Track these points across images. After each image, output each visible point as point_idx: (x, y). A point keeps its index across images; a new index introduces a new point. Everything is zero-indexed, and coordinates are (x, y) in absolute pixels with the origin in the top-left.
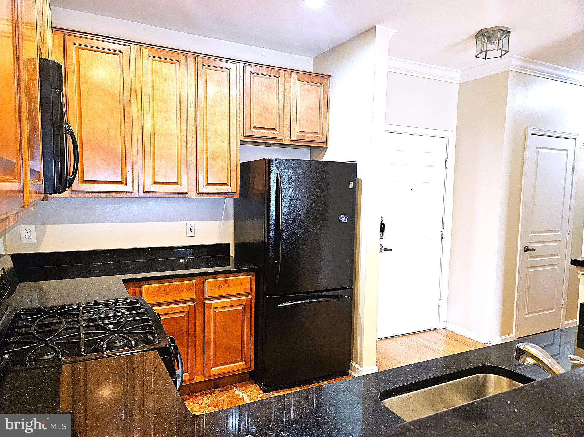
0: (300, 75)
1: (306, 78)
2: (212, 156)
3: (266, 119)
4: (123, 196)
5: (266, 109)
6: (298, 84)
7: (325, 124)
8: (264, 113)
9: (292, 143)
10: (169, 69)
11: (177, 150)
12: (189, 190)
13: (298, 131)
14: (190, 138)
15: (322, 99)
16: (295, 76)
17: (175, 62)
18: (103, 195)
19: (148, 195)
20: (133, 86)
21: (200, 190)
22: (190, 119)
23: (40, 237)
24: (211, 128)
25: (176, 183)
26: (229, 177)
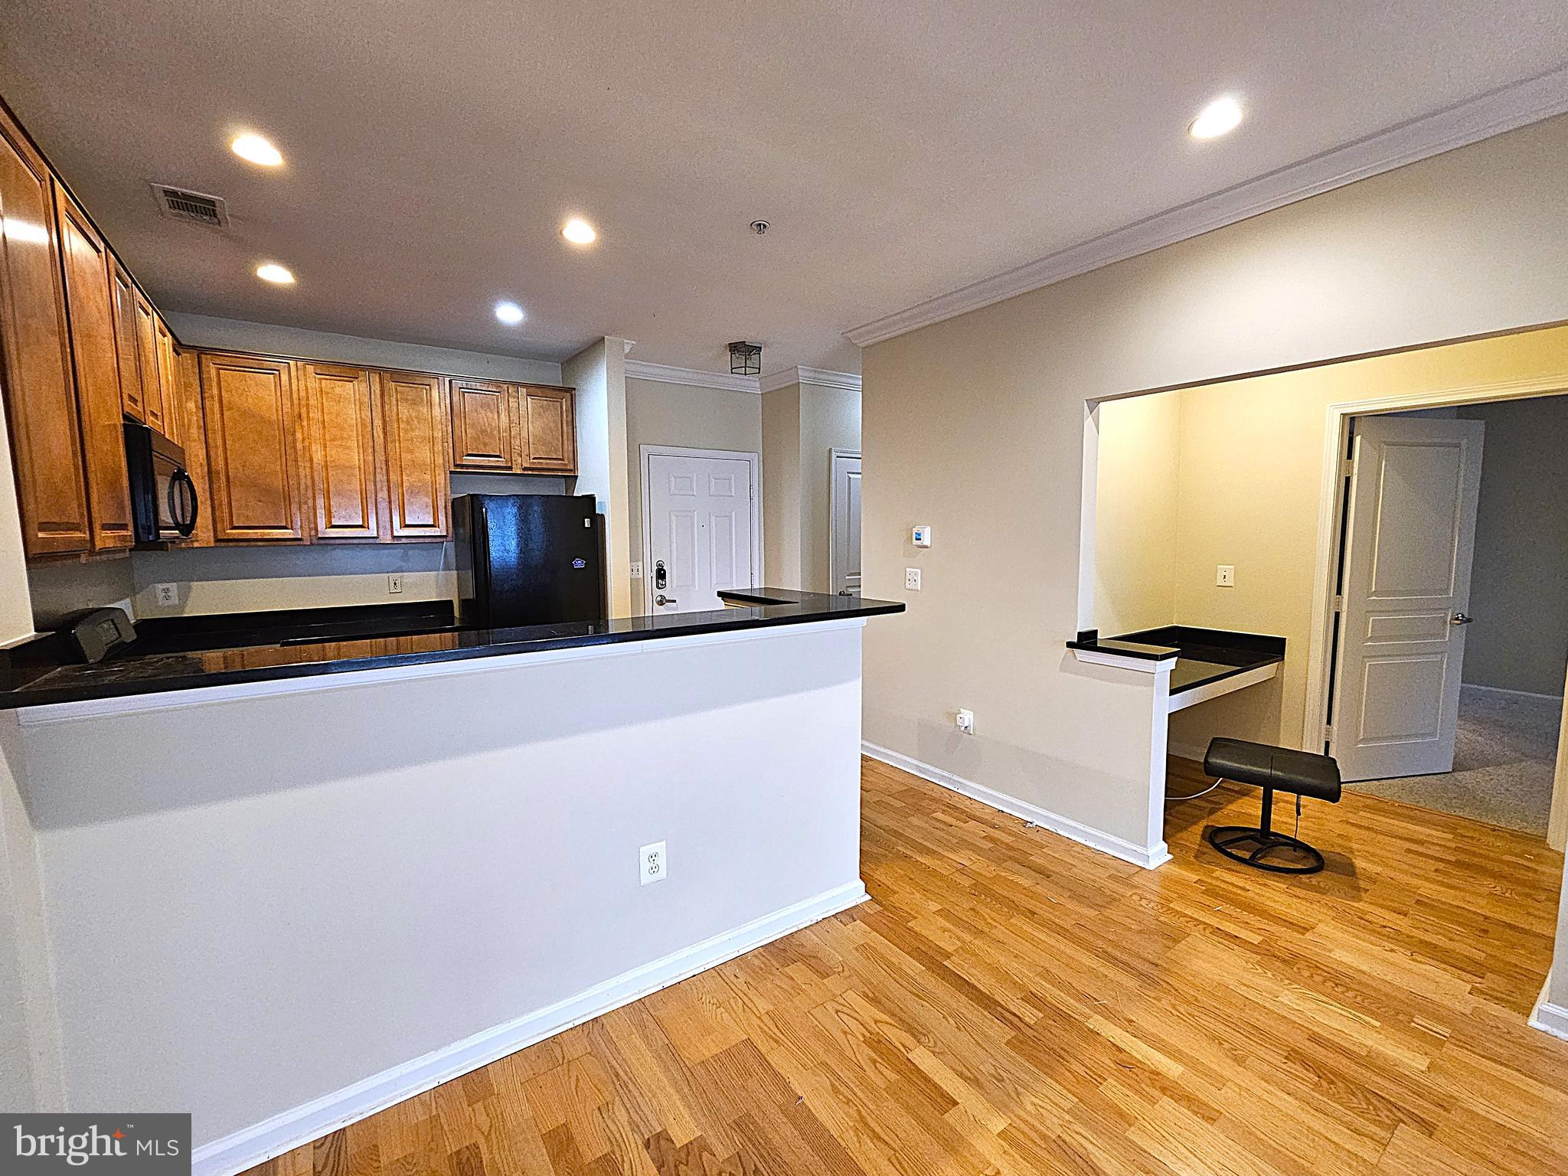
0: (530, 390)
1: (539, 392)
2: (410, 491)
3: (485, 445)
4: (288, 543)
5: (483, 431)
6: (529, 399)
7: (571, 448)
8: (481, 437)
9: (526, 472)
10: (347, 389)
11: (361, 484)
12: (381, 533)
13: (532, 457)
14: (378, 470)
15: (565, 416)
16: (523, 391)
17: (352, 378)
18: (260, 543)
19: (322, 542)
20: (297, 411)
21: (395, 534)
22: (377, 448)
23: (184, 596)
24: (406, 457)
25: (361, 526)
26: (436, 518)
